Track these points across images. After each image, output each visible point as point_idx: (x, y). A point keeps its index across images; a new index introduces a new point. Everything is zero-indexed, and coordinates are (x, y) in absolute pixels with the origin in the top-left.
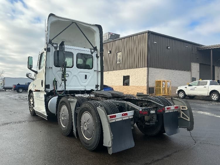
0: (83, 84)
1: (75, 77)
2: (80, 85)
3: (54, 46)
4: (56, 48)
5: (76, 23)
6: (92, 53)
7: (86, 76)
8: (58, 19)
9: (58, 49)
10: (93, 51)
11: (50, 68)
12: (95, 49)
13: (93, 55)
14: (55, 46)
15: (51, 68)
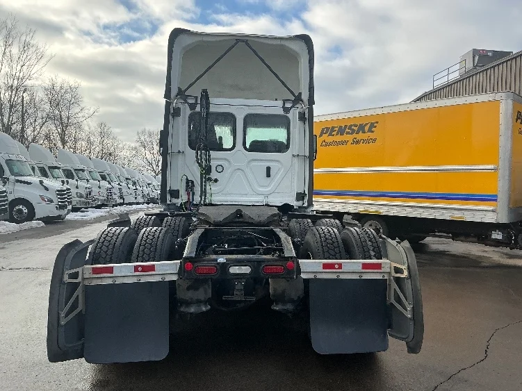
0: (261, 189)
1: (239, 173)
2: (252, 193)
3: (188, 103)
4: (192, 107)
5: (246, 42)
6: (287, 110)
7: (268, 169)
8: (199, 39)
9: (198, 109)
10: (288, 105)
11: (179, 152)
12: (298, 99)
13: (290, 115)
14: (191, 101)
15: (183, 152)
